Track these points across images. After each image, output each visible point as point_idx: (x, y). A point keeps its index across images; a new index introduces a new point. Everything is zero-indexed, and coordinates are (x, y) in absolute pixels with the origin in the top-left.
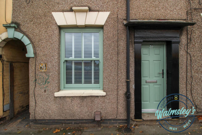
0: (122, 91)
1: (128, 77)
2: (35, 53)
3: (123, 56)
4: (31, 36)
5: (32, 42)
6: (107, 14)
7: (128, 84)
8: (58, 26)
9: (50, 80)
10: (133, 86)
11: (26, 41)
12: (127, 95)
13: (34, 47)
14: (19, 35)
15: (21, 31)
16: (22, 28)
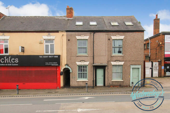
0: (92, 80)
1: (93, 77)
2: (72, 71)
3: (92, 72)
4: (71, 67)
5: (71, 69)
6: (88, 62)
7: (93, 78)
8: (78, 65)
9: (75, 77)
10: (95, 79)
11: (70, 68)
12: (93, 81)
13: (72, 70)
14: (68, 67)
15: (69, 66)
16: (69, 65)
